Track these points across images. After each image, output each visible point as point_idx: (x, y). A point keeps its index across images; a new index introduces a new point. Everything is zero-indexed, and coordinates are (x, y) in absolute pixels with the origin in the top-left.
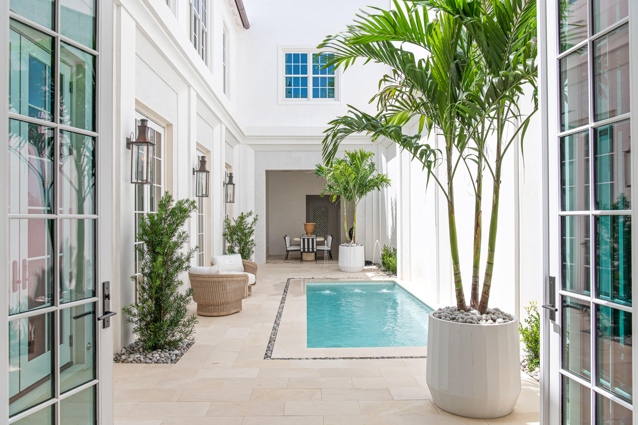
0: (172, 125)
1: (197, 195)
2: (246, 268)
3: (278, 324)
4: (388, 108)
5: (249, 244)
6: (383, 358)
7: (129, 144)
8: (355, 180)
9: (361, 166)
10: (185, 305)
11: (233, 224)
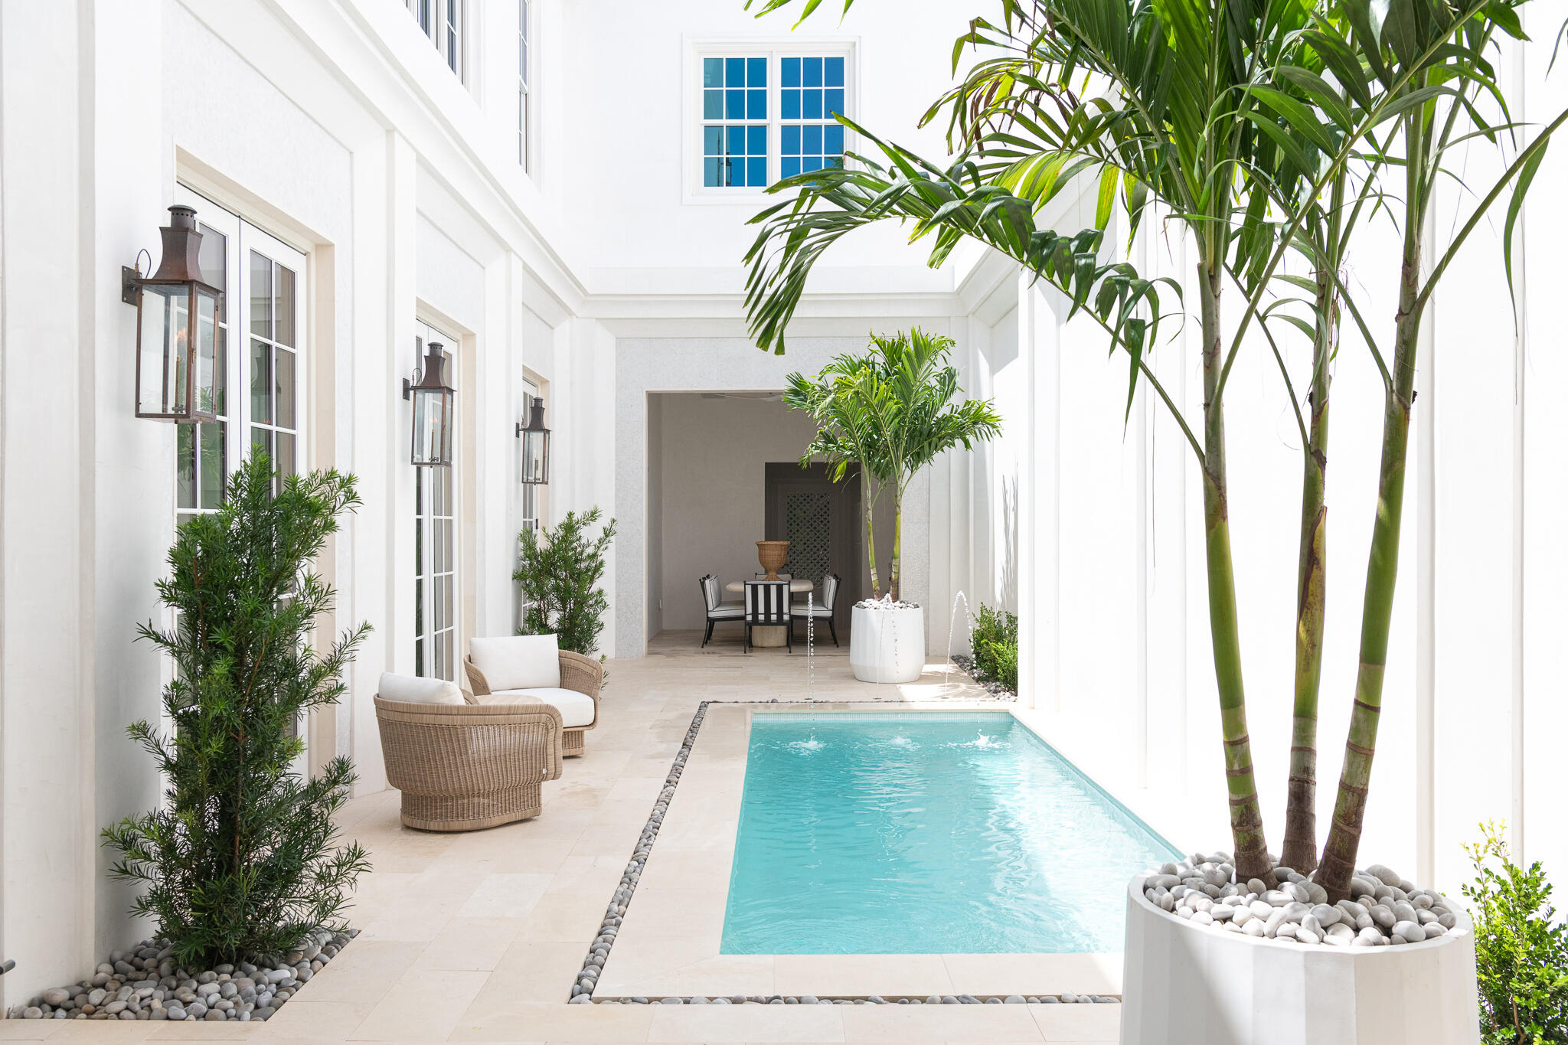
0: (331, 245)
1: (415, 461)
2: (568, 678)
3: (642, 860)
4: (988, 146)
5: (591, 602)
6: (964, 1000)
7: (133, 287)
8: (897, 420)
9: (915, 377)
10: (326, 812)
11: (542, 544)
